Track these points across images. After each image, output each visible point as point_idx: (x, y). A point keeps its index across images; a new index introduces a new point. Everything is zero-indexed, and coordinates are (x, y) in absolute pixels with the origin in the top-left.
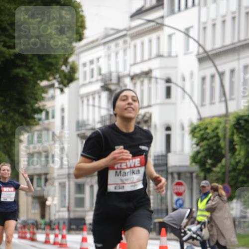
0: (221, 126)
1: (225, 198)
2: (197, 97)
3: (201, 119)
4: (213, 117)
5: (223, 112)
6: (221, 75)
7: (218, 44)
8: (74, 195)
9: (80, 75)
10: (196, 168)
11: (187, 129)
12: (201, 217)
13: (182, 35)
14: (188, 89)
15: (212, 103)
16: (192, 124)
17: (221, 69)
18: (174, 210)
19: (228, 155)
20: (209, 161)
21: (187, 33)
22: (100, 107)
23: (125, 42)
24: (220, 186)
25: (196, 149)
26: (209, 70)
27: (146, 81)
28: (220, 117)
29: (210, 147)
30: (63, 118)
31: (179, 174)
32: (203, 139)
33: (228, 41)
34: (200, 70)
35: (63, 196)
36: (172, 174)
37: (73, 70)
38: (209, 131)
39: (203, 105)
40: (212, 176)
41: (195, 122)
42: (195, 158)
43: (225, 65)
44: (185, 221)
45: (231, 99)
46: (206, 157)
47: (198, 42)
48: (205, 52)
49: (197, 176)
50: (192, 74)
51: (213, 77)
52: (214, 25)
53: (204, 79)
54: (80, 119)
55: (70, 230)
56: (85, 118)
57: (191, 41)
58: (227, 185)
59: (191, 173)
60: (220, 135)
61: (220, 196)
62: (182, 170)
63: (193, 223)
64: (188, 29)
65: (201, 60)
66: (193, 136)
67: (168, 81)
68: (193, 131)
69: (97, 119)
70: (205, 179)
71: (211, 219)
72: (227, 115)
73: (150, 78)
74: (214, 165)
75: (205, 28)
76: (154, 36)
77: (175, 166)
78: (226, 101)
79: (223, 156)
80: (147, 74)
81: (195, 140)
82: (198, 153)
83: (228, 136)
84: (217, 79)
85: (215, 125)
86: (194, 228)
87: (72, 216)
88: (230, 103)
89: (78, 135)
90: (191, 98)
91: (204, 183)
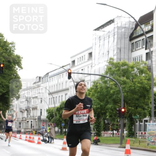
0: (53, 110)
1: (53, 126)
2: (48, 103)
3: (49, 108)
4: (52, 108)
5: (54, 106)
6: (54, 98)
7: (53, 91)
8: (18, 125)
9: (21, 97)
10: (47, 119)
11: (46, 110)
12: (48, 131)
13: (45, 89)
14: (46, 101)
15: (51, 104)
16: (47, 109)
17: (54, 96)
18: (42, 129)
19: (55, 116)
20: (51, 118)
21: (46, 88)
22: (25, 105)
23: (31, 90)
24: (52, 124)
25: (48, 115)
26: (51, 97)
27: (36, 99)
28: (53, 107)
29: (51, 115)
30: (16, 107)
31: (44, 121)
32: (49, 113)
33: (55, 90)
34: (49, 96)
35: (16, 125)
36: (42, 121)
37: (19, 95)
38: (51, 111)
39: (49, 105)
40: (51, 121)
41: (48, 108)
42: (47, 117)
43: (55, 96)
44: (44, 132)
45: (56, 103)
46: (50, 117)
47: (48, 90)
48: (50, 92)
49: (48, 121)
50: (47, 98)
51: (52, 98)
52: (52, 86)
53: (50, 99)
54: (21, 107)
55: (17, 133)
56: (22, 107)
57: (47, 90)
58: (54, 123)
59: (46, 121)
60: (53, 111)
61: (52, 126)
62: (44, 120)
63: (46, 132)
64: (46, 87)
65: (49, 94)
66: (47, 112)
67: (41, 99)
68: (47, 111)
69: (24, 107)
70: (50, 122)
71: (50, 132)
72: (55, 107)
73: (37, 98)
74: (52, 119)
75: (50, 87)
76: (38, 88)
77: (42, 119)
78: (55, 104)
79: (54, 117)
80: (36, 97)
81: (47, 113)
82: (48, 116)
83: (55, 112)
84: (53, 99)
85: (52, 109)
86: (46, 134)
87: (18, 130)
88: (56, 104)
89: (20, 111)
90: (47, 103)
91: (49, 123)
